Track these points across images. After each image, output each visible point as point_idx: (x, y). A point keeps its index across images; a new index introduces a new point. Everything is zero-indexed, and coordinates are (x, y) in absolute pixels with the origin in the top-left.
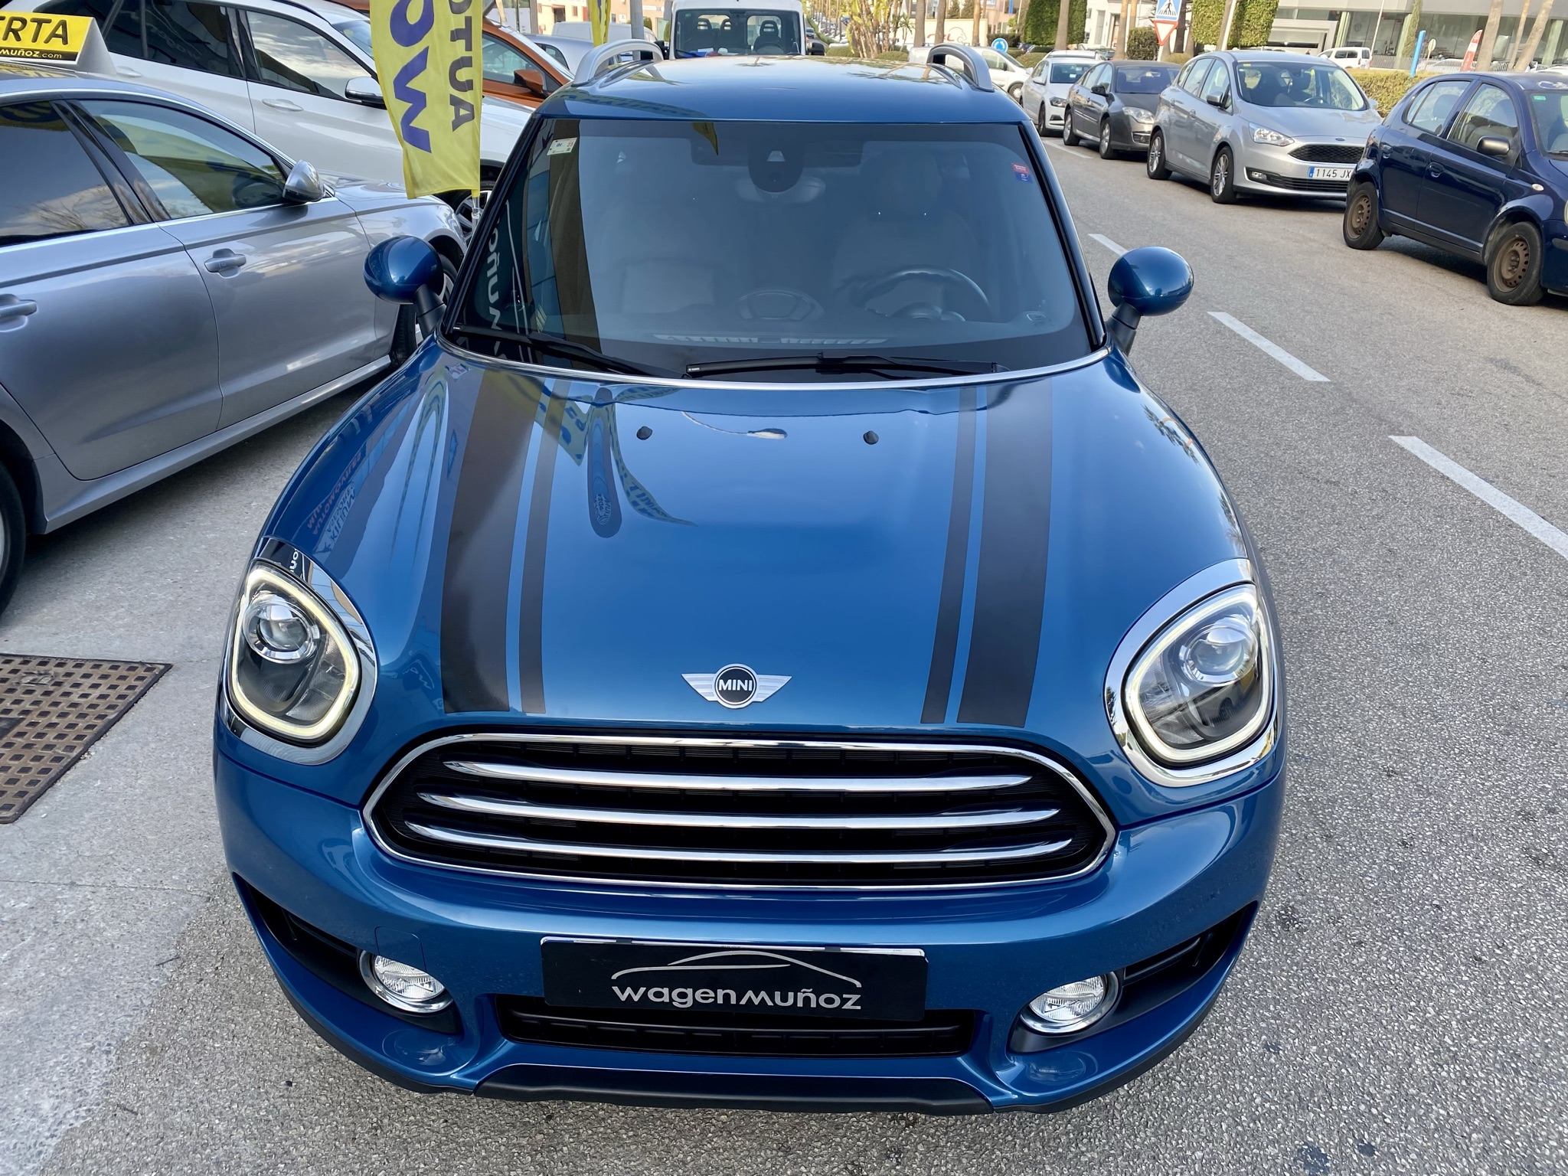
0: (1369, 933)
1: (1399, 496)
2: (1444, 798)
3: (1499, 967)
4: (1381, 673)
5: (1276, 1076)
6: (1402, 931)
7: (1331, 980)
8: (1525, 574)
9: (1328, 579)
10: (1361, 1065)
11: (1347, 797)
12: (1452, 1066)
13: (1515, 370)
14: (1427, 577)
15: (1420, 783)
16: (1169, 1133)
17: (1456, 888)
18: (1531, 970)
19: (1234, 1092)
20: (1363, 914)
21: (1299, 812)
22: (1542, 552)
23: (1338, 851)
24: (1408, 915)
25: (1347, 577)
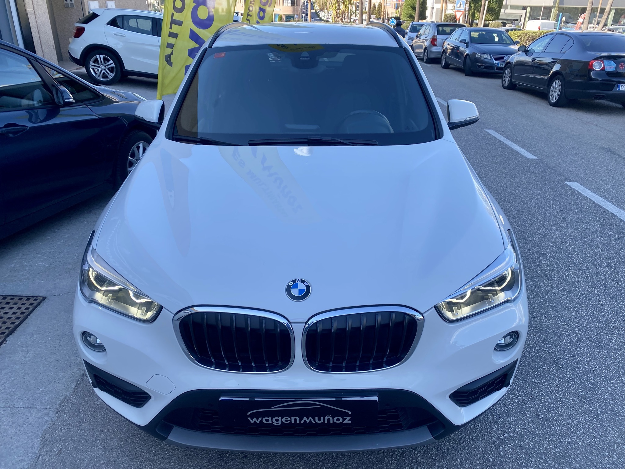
0: (583, 418)
1: (572, 208)
2: (608, 350)
4: (574, 290)
6: (598, 416)
7: (568, 442)
9: (547, 247)
11: (566, 350)
13: (613, 152)
14: (589, 245)
15: (597, 343)
17: (619, 394)
20: (579, 408)
21: (545, 358)
23: (565, 376)
24: (599, 408)
25: (554, 246)
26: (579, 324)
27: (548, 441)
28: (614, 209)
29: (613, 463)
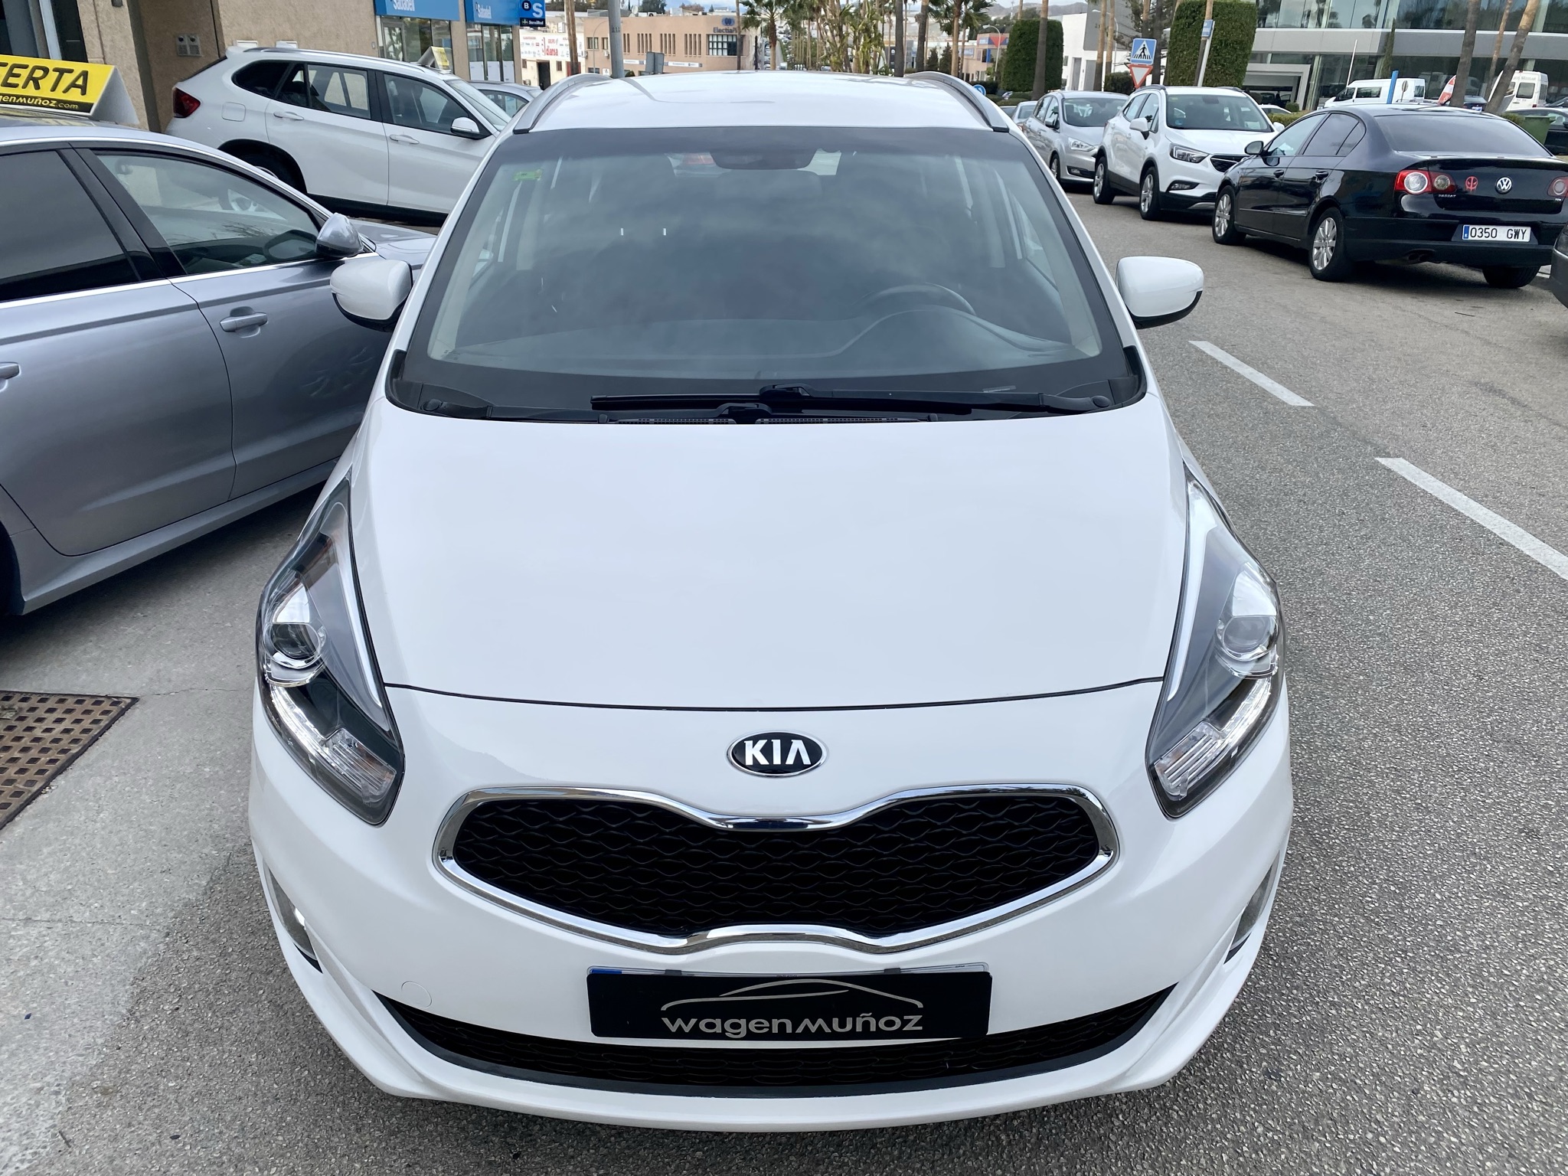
0: (1371, 955)
1: (1387, 516)
2: (1444, 816)
3: (1508, 989)
5: (1278, 1104)
6: (1405, 952)
7: (1333, 1004)
8: (1518, 591)
9: (1318, 598)
10: (1367, 1092)
11: (1344, 816)
12: (1463, 1092)
13: (1500, 393)
14: (1419, 595)
15: (1419, 801)
16: (1167, 1165)
17: (1460, 907)
18: (1541, 991)
19: (1234, 1122)
20: (1365, 936)
22: (1536, 569)
23: (1336, 871)
24: (1411, 935)
25: (1336, 596)
26: (1379, 763)
27: (1286, 1001)
28: (1487, 518)
29: (1434, 1045)
